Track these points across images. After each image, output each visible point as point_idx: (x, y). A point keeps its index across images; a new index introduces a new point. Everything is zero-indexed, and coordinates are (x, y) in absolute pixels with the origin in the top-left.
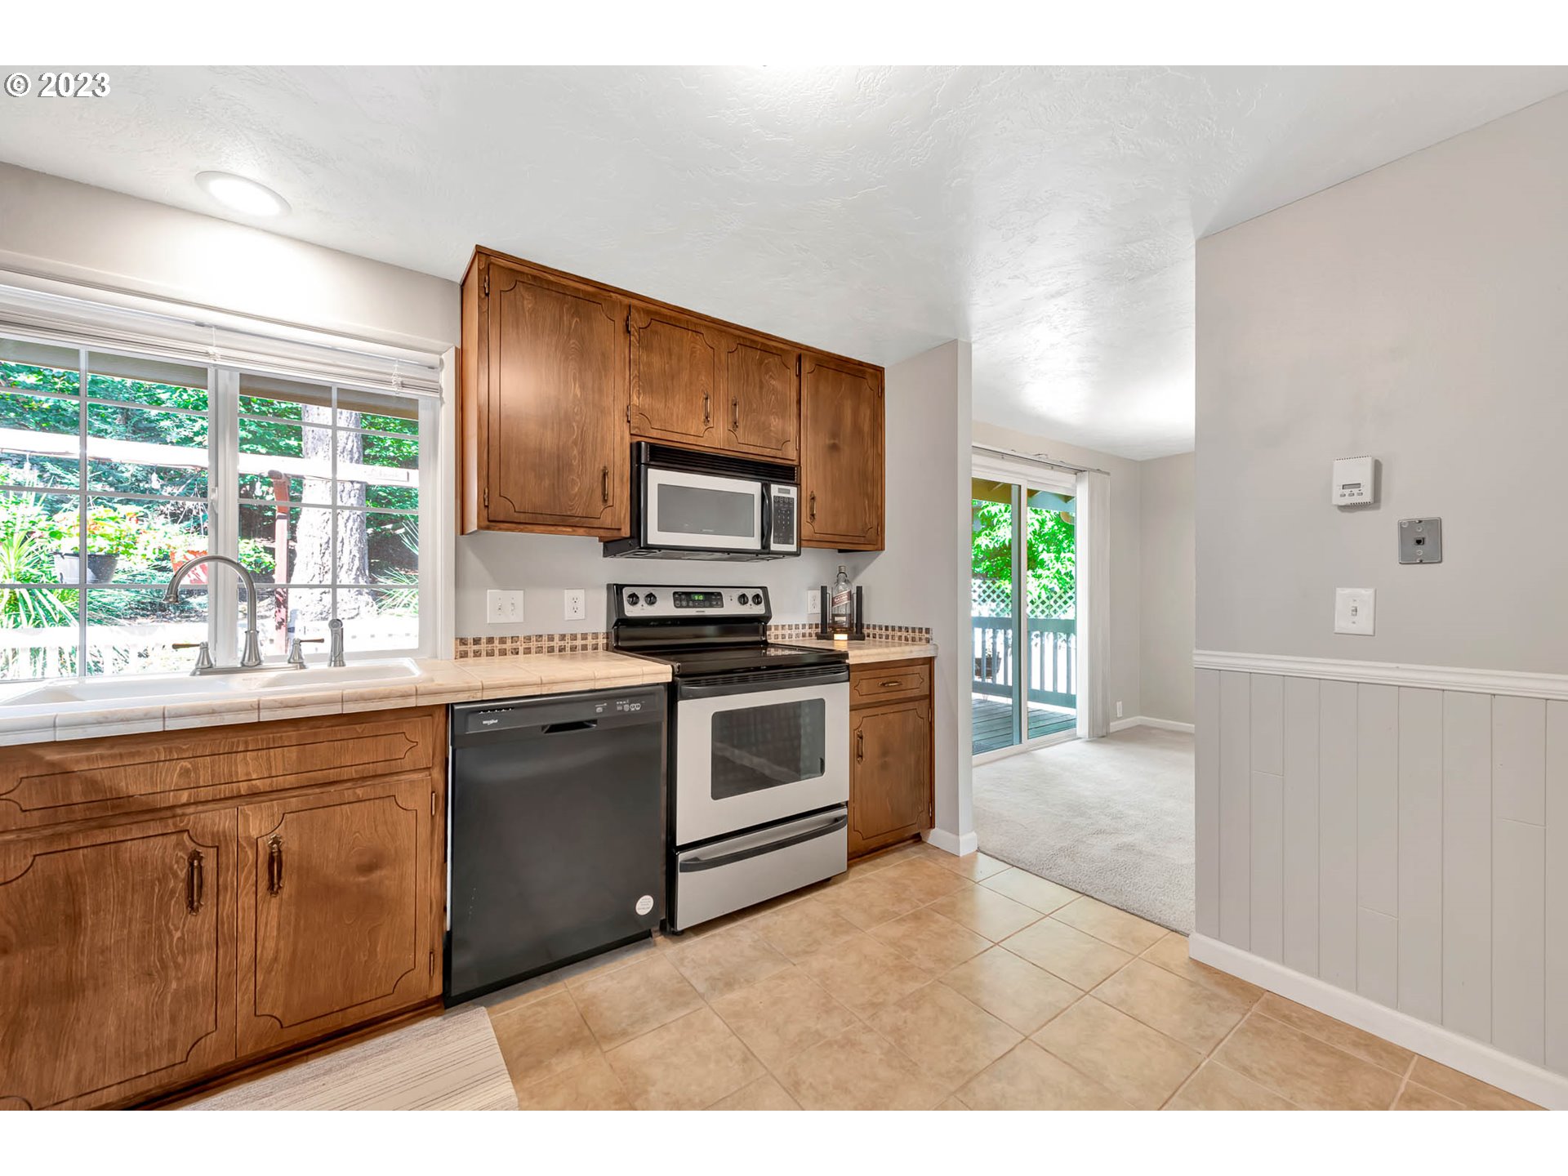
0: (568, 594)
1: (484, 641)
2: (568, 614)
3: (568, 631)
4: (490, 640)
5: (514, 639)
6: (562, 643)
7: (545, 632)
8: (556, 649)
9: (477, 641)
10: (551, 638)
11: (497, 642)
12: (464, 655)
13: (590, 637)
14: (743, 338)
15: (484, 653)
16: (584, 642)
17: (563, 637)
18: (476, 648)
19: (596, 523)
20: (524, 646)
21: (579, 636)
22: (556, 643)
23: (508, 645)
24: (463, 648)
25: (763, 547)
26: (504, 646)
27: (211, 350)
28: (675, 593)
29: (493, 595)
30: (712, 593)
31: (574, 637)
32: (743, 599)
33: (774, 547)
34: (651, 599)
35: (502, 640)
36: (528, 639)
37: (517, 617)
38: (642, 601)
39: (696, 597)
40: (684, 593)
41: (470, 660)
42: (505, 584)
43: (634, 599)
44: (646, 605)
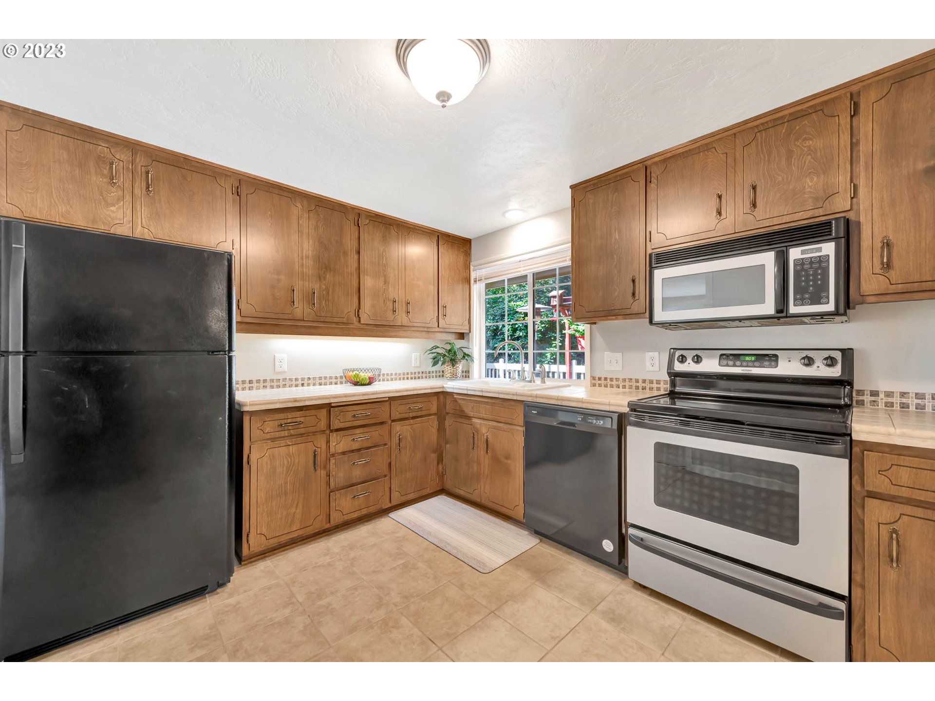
0: (649, 355)
1: (603, 379)
2: (649, 367)
3: (648, 378)
4: (606, 379)
5: (617, 379)
6: (644, 385)
7: (634, 377)
8: (640, 388)
9: (600, 379)
10: (637, 381)
11: (609, 380)
12: (594, 385)
13: (662, 383)
14: (762, 124)
15: (603, 385)
16: (658, 386)
17: (644, 381)
18: (600, 382)
19: (628, 312)
20: (622, 384)
21: (655, 382)
22: (640, 384)
23: (614, 383)
24: (594, 382)
25: (779, 311)
26: (612, 383)
27: (520, 269)
28: (722, 355)
29: (607, 355)
30: (767, 355)
31: (651, 382)
32: (809, 362)
33: (793, 309)
34: (698, 359)
35: (611, 380)
36: (624, 380)
37: (618, 368)
38: (689, 360)
39: (747, 358)
40: (731, 355)
41: (597, 388)
42: (613, 349)
43: (683, 359)
44: (692, 363)
